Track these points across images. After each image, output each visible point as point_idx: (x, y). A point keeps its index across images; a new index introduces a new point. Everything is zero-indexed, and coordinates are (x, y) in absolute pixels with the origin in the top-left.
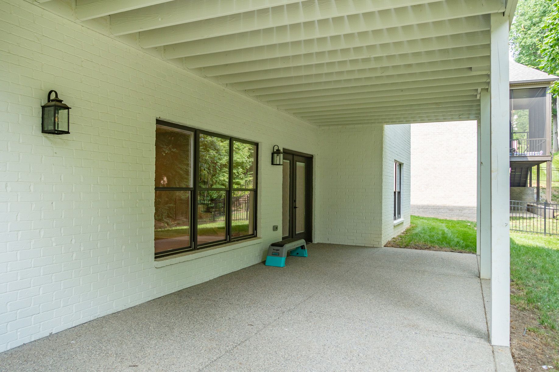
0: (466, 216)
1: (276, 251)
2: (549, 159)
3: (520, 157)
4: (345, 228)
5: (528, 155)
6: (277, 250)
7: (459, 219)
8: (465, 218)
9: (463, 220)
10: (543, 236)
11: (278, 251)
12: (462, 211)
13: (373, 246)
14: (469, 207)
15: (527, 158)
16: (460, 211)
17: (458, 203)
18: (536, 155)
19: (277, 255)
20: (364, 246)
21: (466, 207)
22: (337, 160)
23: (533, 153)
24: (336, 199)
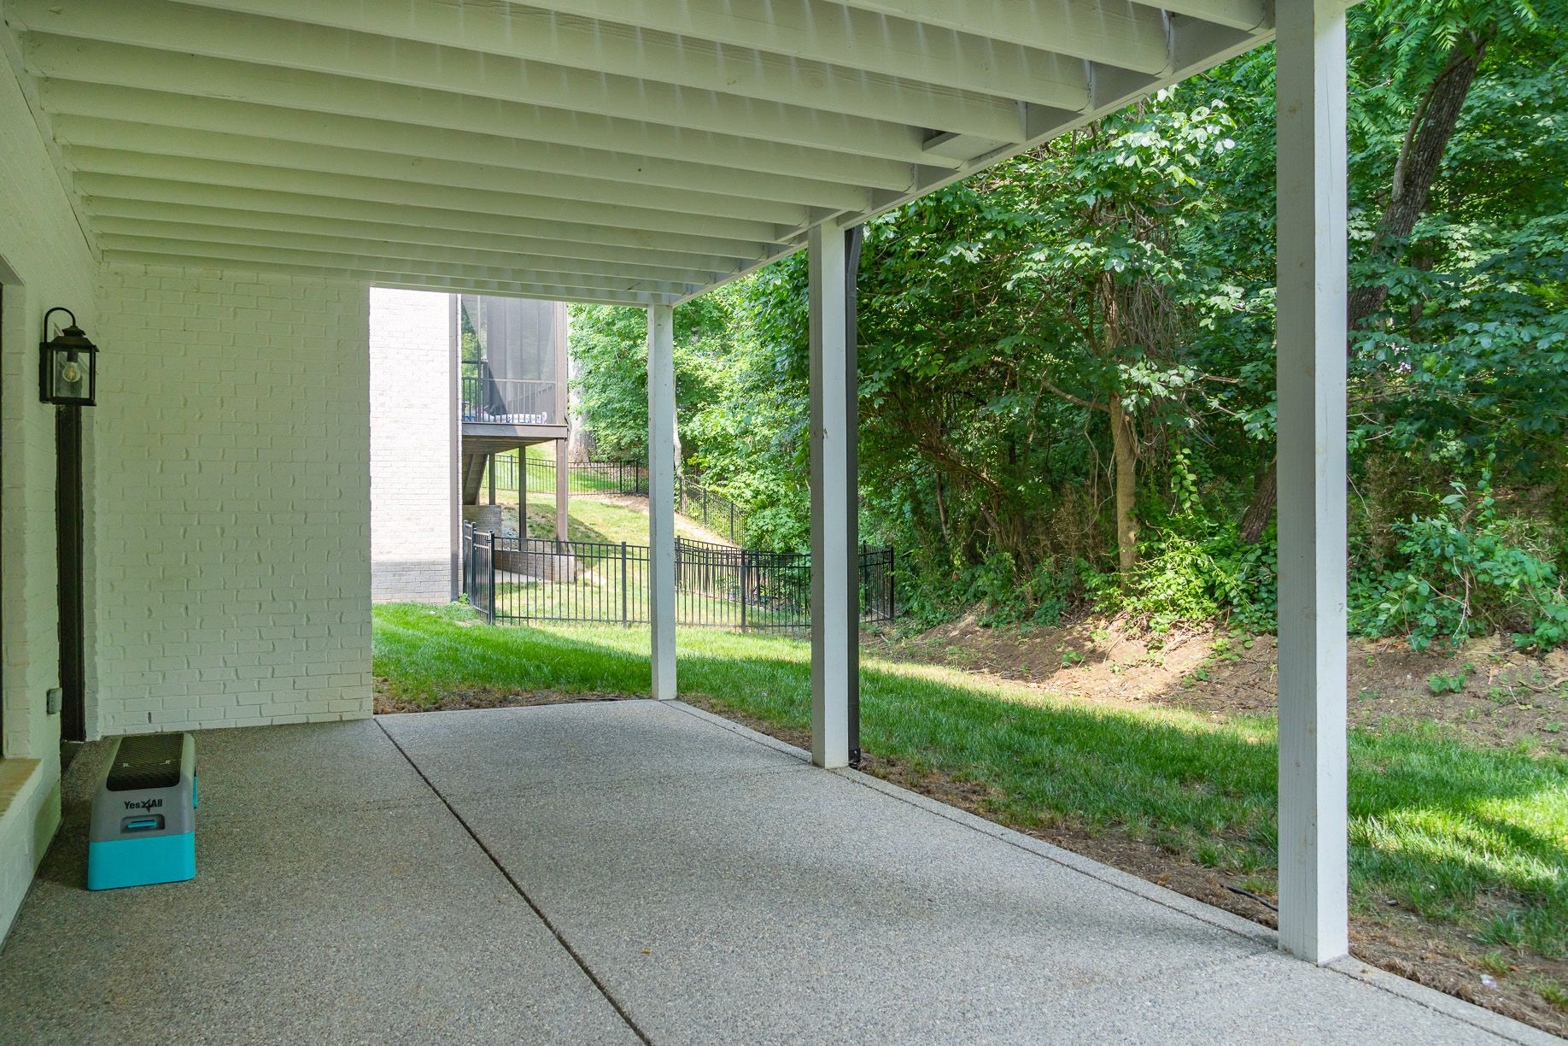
0: (413, 591)
1: (144, 811)
2: (562, 433)
3: (499, 427)
4: (225, 662)
5: (516, 422)
6: (148, 806)
7: (394, 601)
8: (409, 595)
9: (405, 601)
10: (619, 627)
11: (154, 810)
12: (400, 575)
13: (341, 717)
14: (419, 564)
15: (515, 430)
16: (394, 575)
17: (389, 552)
18: (533, 423)
19: (147, 829)
20: (305, 721)
21: (412, 564)
22: (182, 403)
23: (527, 416)
24: (184, 554)
